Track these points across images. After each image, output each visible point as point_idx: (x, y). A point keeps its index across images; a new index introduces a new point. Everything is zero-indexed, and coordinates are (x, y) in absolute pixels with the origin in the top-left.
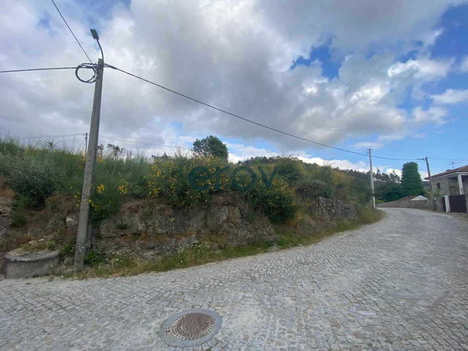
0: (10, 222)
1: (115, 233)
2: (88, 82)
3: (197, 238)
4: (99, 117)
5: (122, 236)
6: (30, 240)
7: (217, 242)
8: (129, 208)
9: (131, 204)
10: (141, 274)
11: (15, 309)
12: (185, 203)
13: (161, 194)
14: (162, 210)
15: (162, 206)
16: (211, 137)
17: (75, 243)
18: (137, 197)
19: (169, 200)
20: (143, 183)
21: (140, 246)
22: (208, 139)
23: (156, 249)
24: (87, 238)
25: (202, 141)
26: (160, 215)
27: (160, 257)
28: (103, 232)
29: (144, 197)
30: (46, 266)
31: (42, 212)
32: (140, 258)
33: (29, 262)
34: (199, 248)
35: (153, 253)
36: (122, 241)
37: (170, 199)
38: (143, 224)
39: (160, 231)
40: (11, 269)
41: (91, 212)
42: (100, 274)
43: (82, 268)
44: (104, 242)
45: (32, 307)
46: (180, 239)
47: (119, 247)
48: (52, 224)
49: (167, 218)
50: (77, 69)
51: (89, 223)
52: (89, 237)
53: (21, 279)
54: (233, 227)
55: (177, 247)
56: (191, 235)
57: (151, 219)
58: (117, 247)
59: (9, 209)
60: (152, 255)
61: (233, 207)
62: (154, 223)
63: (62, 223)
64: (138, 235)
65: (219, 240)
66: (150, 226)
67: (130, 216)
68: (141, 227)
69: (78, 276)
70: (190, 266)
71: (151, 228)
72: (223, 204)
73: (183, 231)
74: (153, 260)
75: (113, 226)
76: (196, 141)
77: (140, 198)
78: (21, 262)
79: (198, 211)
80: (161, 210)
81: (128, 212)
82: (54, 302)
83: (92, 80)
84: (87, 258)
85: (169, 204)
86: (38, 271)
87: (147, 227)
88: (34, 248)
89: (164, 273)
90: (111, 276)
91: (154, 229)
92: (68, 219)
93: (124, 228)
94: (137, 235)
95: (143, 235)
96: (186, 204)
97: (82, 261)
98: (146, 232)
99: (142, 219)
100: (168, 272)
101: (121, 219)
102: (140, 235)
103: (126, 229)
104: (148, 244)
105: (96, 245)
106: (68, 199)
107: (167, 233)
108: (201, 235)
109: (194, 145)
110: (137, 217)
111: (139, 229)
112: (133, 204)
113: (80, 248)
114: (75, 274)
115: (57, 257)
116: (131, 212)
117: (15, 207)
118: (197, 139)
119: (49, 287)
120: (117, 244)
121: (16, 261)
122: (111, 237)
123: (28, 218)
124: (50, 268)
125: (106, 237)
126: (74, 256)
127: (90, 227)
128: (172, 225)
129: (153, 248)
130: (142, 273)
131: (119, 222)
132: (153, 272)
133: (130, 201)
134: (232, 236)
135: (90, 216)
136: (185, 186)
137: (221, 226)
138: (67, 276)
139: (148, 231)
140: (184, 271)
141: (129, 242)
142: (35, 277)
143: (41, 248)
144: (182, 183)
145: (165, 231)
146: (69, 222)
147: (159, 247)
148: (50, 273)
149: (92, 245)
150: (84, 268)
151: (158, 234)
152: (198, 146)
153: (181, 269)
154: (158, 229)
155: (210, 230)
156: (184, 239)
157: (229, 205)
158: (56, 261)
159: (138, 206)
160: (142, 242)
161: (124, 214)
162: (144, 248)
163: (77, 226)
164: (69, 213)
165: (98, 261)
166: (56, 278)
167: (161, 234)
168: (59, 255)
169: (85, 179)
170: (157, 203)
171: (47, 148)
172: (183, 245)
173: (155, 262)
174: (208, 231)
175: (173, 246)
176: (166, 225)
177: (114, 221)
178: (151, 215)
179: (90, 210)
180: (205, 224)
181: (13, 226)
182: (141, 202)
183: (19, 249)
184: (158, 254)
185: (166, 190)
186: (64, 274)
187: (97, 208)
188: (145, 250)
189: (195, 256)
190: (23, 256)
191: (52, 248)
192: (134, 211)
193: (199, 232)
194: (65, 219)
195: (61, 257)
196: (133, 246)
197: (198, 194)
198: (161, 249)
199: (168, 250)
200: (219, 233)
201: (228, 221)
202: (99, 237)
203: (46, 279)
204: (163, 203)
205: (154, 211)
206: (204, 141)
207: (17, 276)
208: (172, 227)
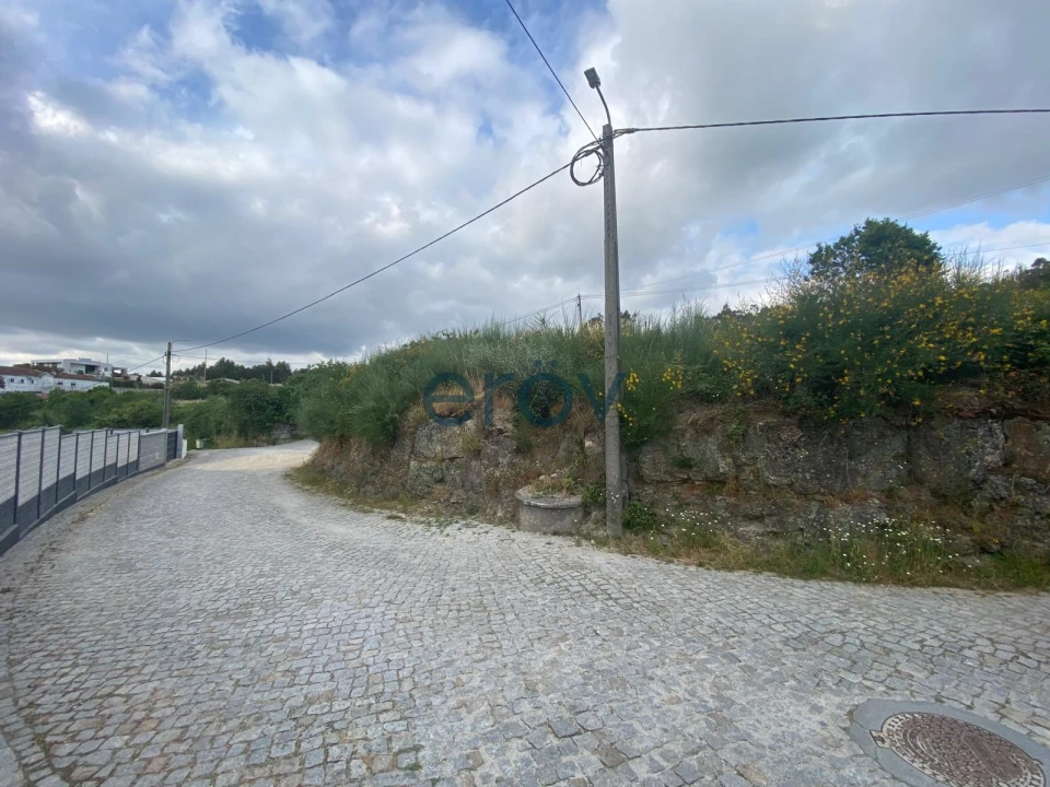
0: (514, 445)
1: (671, 474)
2: (590, 182)
3: (888, 509)
4: (616, 244)
5: (684, 481)
6: (540, 474)
7: (968, 530)
8: (694, 423)
9: (694, 416)
10: (742, 572)
11: (543, 581)
12: (837, 410)
13: (763, 390)
14: (772, 428)
15: (770, 420)
16: (869, 224)
17: (604, 485)
18: (705, 399)
19: (788, 404)
20: (713, 367)
21: (726, 509)
22: (857, 232)
23: (767, 521)
24: (623, 481)
25: (837, 246)
26: (769, 442)
27: (780, 543)
28: (647, 471)
29: (722, 400)
30: (568, 519)
31: (548, 431)
32: (732, 537)
33: (546, 509)
34: (901, 539)
35: (761, 530)
36: (685, 493)
37: (791, 401)
38: (729, 460)
39: (772, 479)
40: (525, 517)
41: (624, 430)
42: (653, 552)
43: (620, 534)
44: (651, 491)
45: (565, 584)
46: (832, 507)
47: (681, 505)
48: (564, 450)
49: (787, 448)
50: (572, 164)
51: (621, 451)
52: (624, 478)
53: (538, 534)
54: (1032, 490)
55: (826, 523)
56: (865, 499)
57: (746, 449)
58: (676, 503)
59: (510, 426)
60: (758, 534)
61: (1027, 423)
62: (755, 459)
63: (577, 448)
64: (719, 482)
65: (976, 526)
66: (745, 464)
67: (697, 441)
68: (724, 465)
69: (618, 546)
70: (879, 582)
71: (748, 469)
72: (984, 414)
73: (838, 486)
74: (762, 545)
75: (663, 460)
76: (814, 250)
77: (712, 402)
78: (536, 506)
79: (882, 435)
80: (769, 428)
81: (691, 431)
82: (596, 583)
83: (597, 176)
84: (628, 517)
85: (787, 416)
86: (558, 526)
87: (739, 467)
88: (548, 488)
89: (802, 583)
90: (675, 560)
91: (757, 474)
92: (588, 443)
93: (685, 464)
94: (716, 482)
95: (731, 484)
96: (840, 414)
97: (619, 521)
98: (737, 478)
99: (725, 449)
100: (813, 583)
101: (679, 446)
102: (723, 483)
103: (691, 467)
104: (745, 507)
105: (637, 494)
106: (581, 409)
107: (791, 485)
108: (899, 504)
109: (812, 262)
110: (711, 445)
111: (721, 470)
112: (700, 414)
113: (614, 497)
114: (612, 542)
115: (580, 506)
116: (697, 432)
117: (516, 422)
118: (818, 245)
119: (580, 554)
120: (676, 497)
121: (529, 505)
122: (662, 482)
123: (534, 440)
124: (573, 523)
125: (653, 481)
126: (605, 510)
127: (624, 458)
128: (803, 468)
129: (759, 518)
130: (742, 569)
131: (675, 452)
132: (770, 574)
133: (691, 408)
134: (1032, 520)
135: (622, 437)
136: (831, 363)
137: (978, 484)
138: (601, 543)
139: (742, 476)
140: (862, 592)
141: (701, 497)
142: (555, 533)
143: (556, 487)
144: (825, 355)
145: (785, 481)
146: (590, 448)
147: (774, 518)
148: (574, 532)
149: (630, 495)
150: (624, 534)
151: (768, 486)
152: (825, 263)
153: (850, 585)
154: (766, 474)
155: (934, 493)
156: (842, 506)
157: (1006, 414)
158: (580, 515)
159: (712, 419)
160: (732, 500)
161: (683, 436)
162: (736, 514)
163: (603, 454)
164: (586, 432)
165: (646, 527)
166: (584, 542)
167: (776, 486)
168: (583, 503)
169: (607, 368)
170: (755, 412)
171: (539, 328)
172: (843, 522)
173: (768, 551)
174: (925, 496)
175: (814, 520)
176: (788, 465)
177: (666, 451)
178: (744, 441)
179: (621, 427)
180: (910, 472)
181: (518, 451)
182: (717, 410)
183: (530, 487)
184: (775, 533)
185: (775, 378)
186: (595, 538)
187: (632, 422)
188: (740, 518)
189: (890, 559)
190: (536, 498)
191: (571, 491)
192: (704, 430)
193: (890, 493)
194: (582, 443)
195: (585, 508)
196: (711, 506)
197: (883, 384)
198: (781, 522)
199: (802, 530)
200: (976, 503)
201: (1007, 470)
202: (640, 479)
203: (570, 541)
204: (770, 411)
205: (751, 431)
206: (845, 242)
207: (533, 529)
208: (803, 472)
